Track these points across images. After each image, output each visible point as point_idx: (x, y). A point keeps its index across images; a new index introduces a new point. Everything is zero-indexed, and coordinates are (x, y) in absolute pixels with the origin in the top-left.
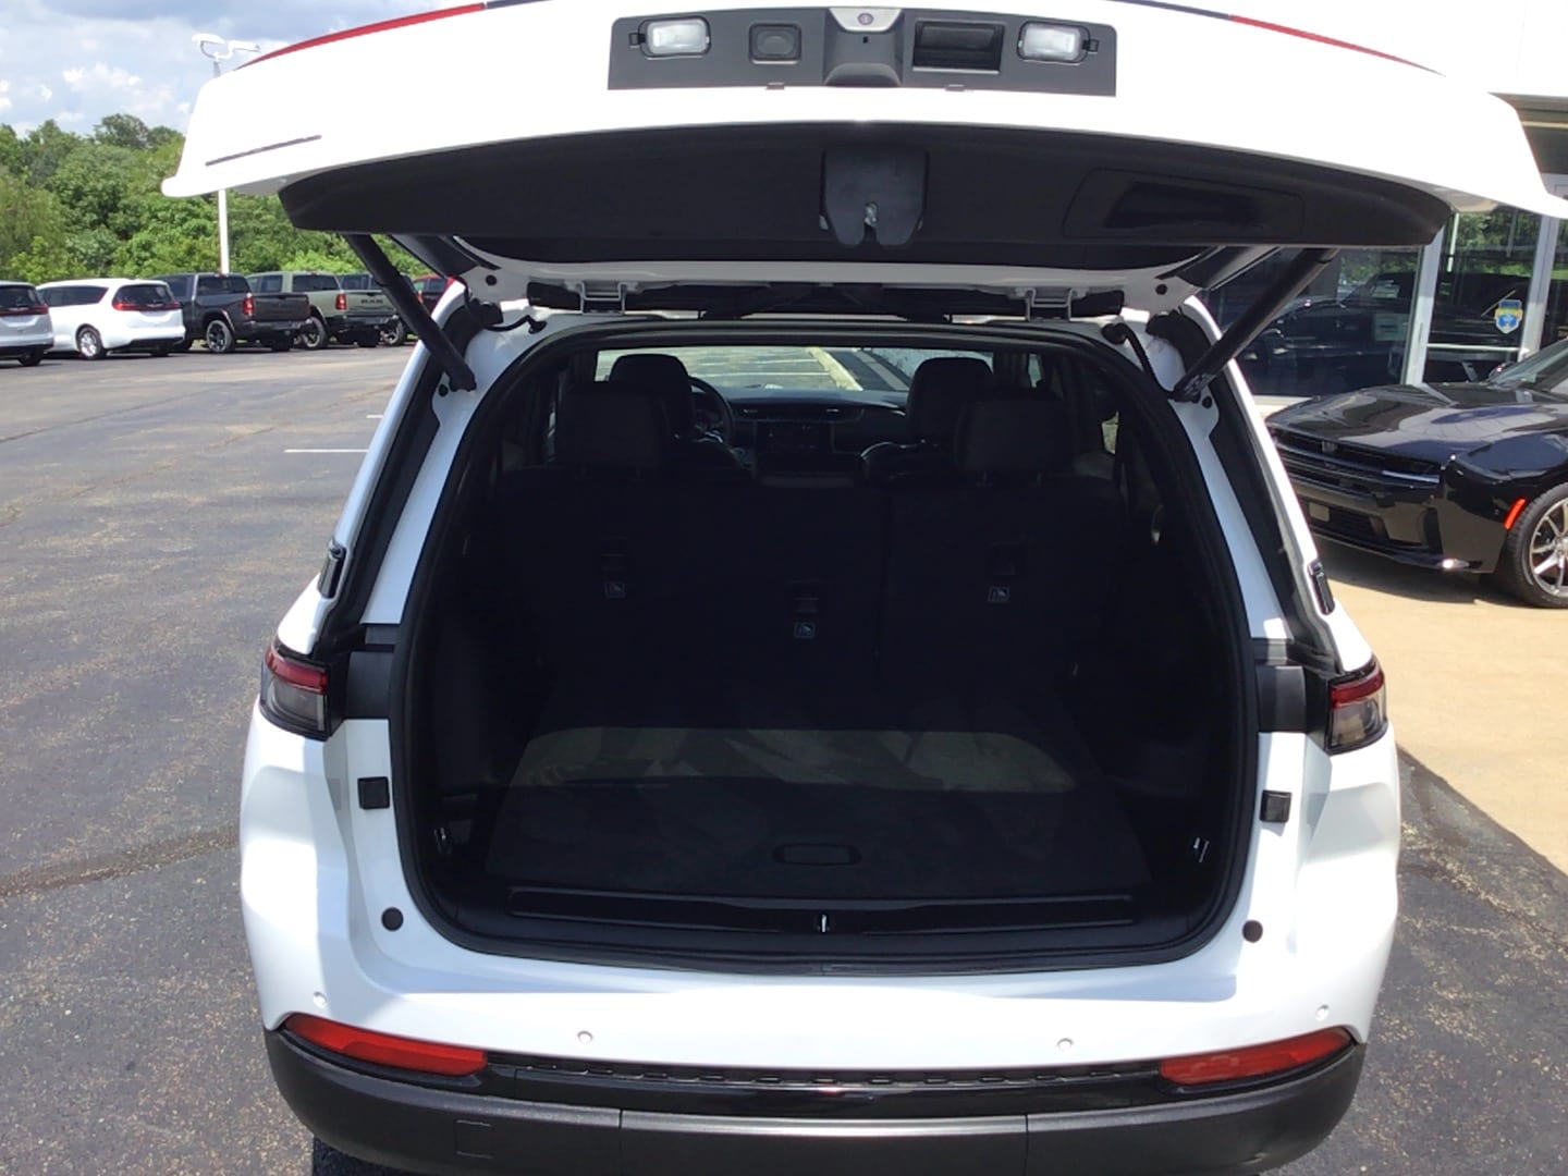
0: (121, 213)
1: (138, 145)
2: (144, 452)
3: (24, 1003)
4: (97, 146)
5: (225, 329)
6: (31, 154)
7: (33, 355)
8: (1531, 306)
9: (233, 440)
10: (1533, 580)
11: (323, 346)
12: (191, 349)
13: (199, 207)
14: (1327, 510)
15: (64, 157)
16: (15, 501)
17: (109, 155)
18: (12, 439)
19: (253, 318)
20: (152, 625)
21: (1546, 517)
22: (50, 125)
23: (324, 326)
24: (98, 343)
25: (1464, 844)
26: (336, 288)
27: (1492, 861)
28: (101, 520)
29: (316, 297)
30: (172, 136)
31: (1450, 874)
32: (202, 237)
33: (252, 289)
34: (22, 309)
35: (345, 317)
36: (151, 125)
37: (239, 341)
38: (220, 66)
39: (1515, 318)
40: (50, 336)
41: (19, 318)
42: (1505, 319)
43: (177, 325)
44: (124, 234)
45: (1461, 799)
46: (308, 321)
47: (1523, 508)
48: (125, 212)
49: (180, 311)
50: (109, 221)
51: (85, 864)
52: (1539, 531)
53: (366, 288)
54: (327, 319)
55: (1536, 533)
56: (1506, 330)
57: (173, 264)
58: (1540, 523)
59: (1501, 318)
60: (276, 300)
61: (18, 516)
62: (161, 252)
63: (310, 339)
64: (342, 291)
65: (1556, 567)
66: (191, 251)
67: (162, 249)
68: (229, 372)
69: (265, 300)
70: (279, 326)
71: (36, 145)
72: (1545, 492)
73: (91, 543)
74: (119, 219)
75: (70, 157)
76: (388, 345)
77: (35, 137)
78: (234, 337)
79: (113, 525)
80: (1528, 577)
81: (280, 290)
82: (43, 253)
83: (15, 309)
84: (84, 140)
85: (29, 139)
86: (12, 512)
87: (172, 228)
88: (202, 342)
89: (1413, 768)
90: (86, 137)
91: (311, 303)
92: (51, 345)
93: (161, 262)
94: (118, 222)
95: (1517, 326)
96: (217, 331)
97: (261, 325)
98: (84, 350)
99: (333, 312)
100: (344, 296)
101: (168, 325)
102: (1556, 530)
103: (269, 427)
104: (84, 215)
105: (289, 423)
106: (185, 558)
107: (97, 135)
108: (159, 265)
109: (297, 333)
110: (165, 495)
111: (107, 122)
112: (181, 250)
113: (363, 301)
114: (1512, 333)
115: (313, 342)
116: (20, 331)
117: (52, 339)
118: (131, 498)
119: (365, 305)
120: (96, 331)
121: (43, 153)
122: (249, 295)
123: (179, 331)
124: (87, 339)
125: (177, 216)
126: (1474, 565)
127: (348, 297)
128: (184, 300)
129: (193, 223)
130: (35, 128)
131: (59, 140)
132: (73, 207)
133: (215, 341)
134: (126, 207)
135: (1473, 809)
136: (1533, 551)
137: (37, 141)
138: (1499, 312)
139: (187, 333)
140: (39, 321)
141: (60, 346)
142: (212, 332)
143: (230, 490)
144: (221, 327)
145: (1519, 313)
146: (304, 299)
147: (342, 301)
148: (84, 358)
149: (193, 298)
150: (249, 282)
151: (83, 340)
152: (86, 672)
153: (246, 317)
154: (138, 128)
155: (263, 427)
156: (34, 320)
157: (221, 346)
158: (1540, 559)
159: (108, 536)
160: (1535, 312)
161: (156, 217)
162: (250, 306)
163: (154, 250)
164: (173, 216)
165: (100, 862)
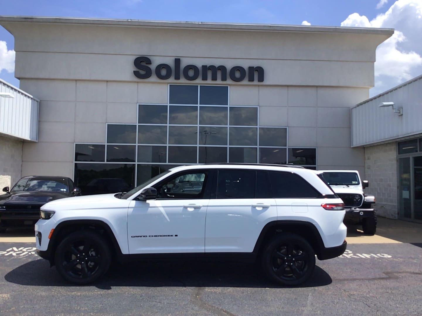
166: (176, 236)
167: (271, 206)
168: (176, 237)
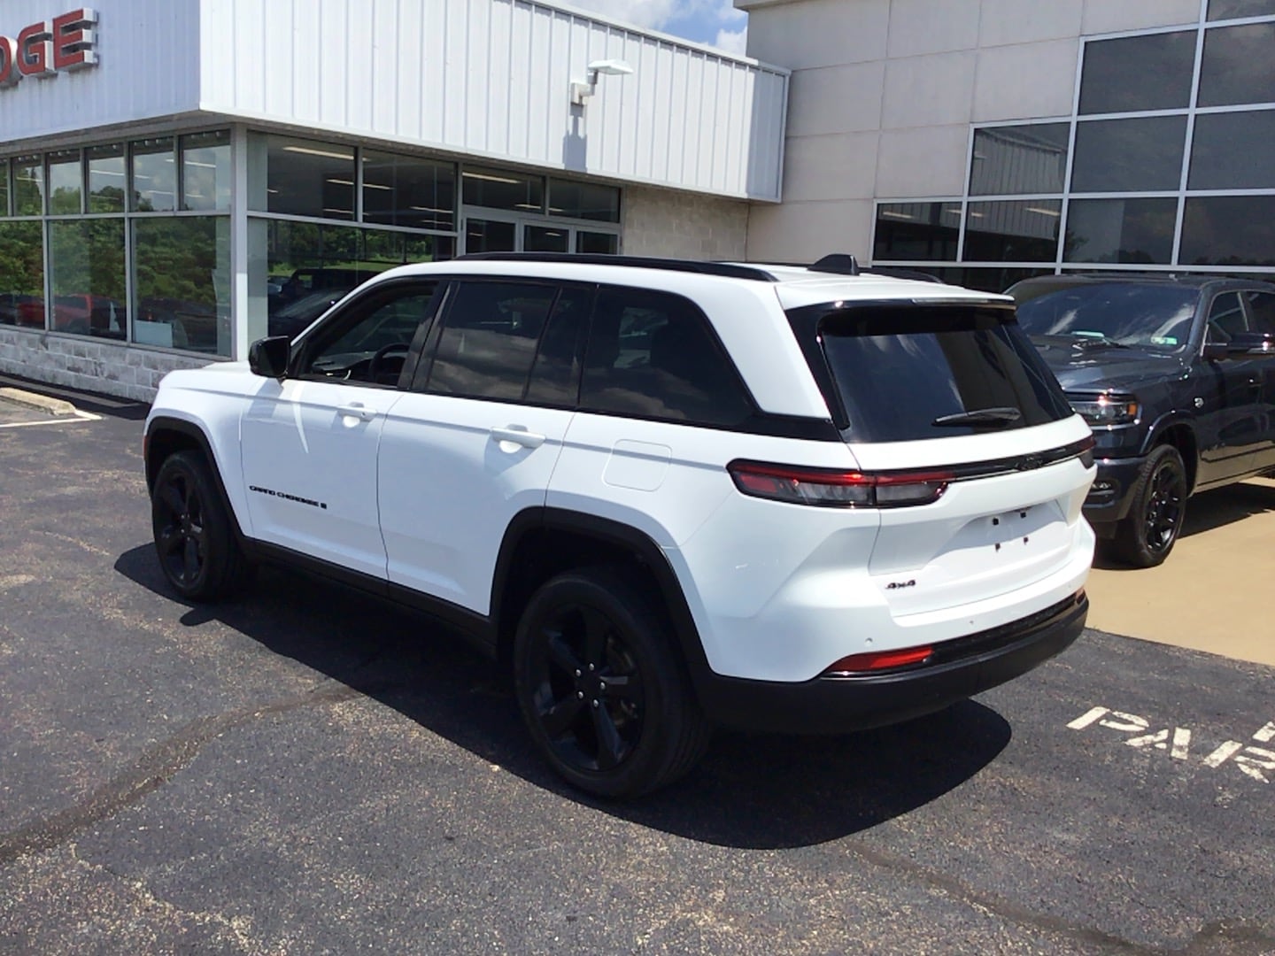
166: (324, 506)
167: (547, 441)
168: (323, 509)
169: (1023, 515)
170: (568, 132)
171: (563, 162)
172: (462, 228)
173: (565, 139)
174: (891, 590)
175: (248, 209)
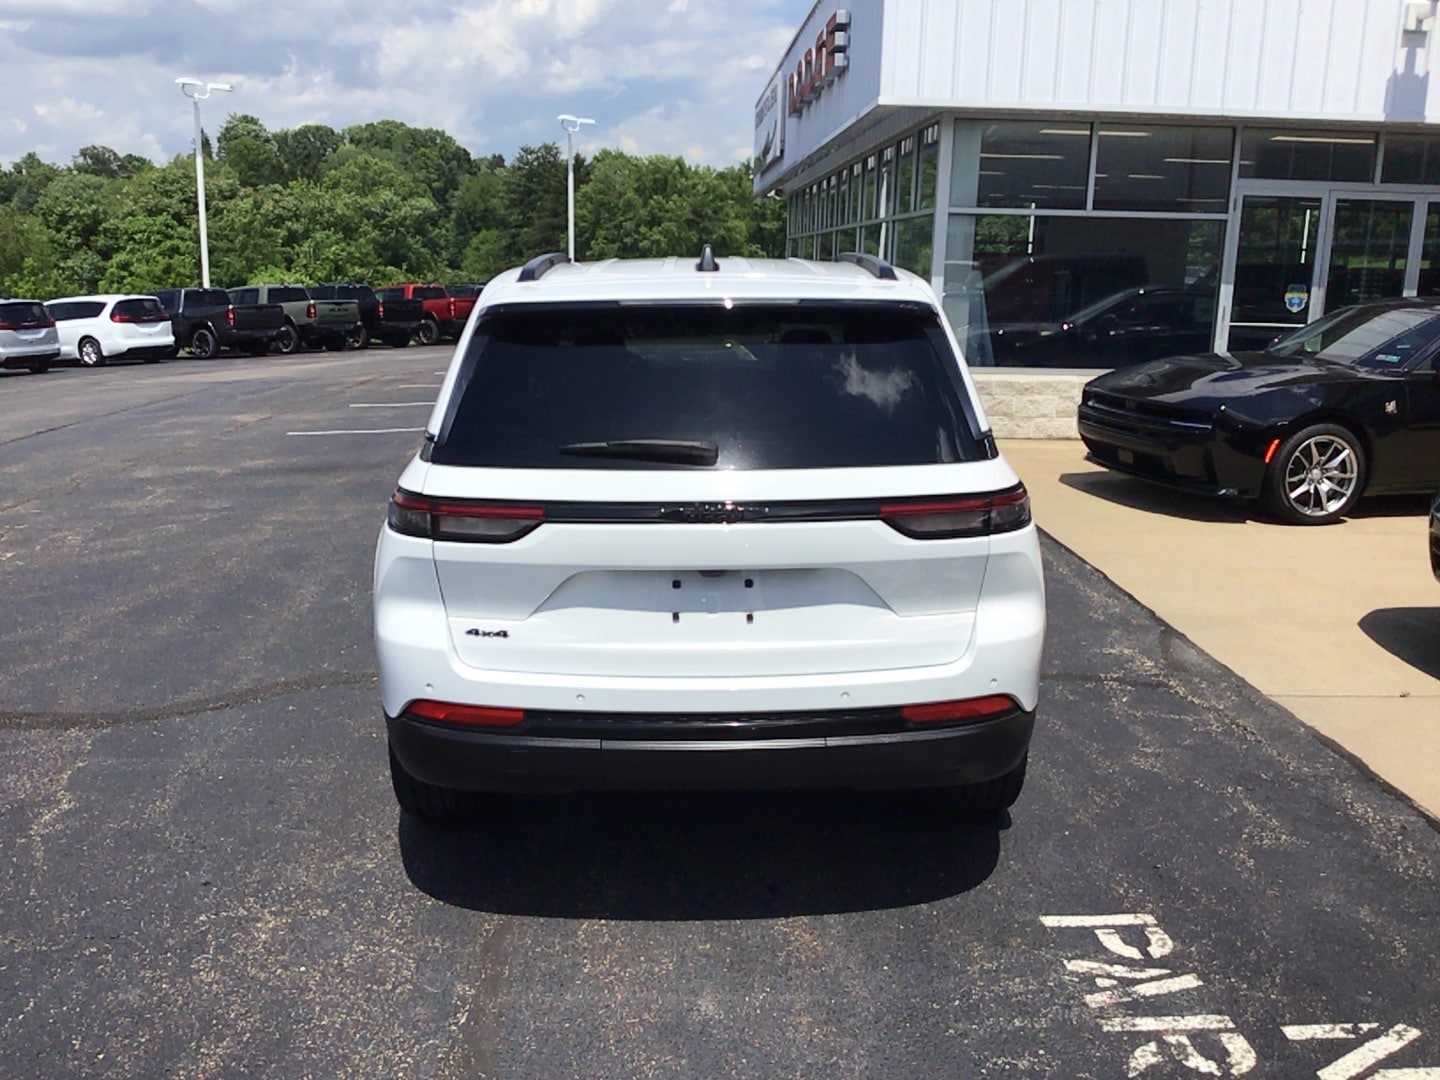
0: (103, 236)
1: (112, 174)
2: (169, 437)
3: (189, 773)
4: (75, 176)
5: (210, 337)
6: (15, 184)
7: (44, 364)
8: (1314, 290)
9: (241, 426)
10: (1290, 503)
11: (297, 351)
12: (179, 356)
13: (172, 229)
14: (1130, 454)
15: (45, 186)
16: (74, 476)
17: (88, 183)
18: (52, 430)
19: (234, 327)
20: (214, 558)
21: (1297, 454)
22: (31, 156)
23: (296, 332)
24: (99, 352)
25: (1186, 670)
26: (306, 299)
27: (1203, 679)
28: (150, 488)
29: (288, 307)
30: (143, 164)
31: (1171, 687)
32: (177, 257)
33: (232, 301)
34: (32, 324)
35: (315, 325)
36: (122, 154)
37: (222, 348)
38: (199, 105)
39: (1301, 300)
40: (57, 346)
41: (30, 331)
42: (1293, 301)
43: (168, 335)
44: (106, 254)
45: (1194, 646)
46: (283, 329)
47: (1278, 447)
48: (105, 236)
49: (170, 322)
50: (90, 243)
51: (207, 701)
52: (1293, 464)
53: (332, 299)
54: (301, 326)
55: (1290, 466)
56: (1295, 310)
57: (150, 281)
58: (1293, 458)
59: (1290, 300)
60: (253, 311)
61: (81, 486)
62: (139, 270)
63: (284, 344)
64: (312, 302)
65: (1308, 492)
66: (167, 270)
67: (140, 268)
68: (221, 374)
69: (244, 311)
70: (257, 334)
71: (19, 175)
72: (1295, 433)
73: (147, 504)
74: (101, 241)
75: (51, 185)
76: (354, 349)
77: (18, 168)
78: (218, 343)
79: (160, 491)
80: (1286, 501)
81: (257, 301)
82: (33, 273)
83: (27, 324)
84: (63, 170)
85: (12, 170)
86: (75, 484)
87: (148, 249)
88: (188, 350)
89: (1163, 628)
90: (65, 168)
91: (285, 312)
92: (58, 354)
93: (138, 279)
94: (99, 244)
95: (1303, 306)
96: (203, 339)
97: (242, 333)
98: (86, 359)
99: (305, 320)
100: (314, 306)
101: (159, 334)
102: (1307, 464)
103: (268, 415)
104: (69, 238)
105: (286, 413)
106: (226, 513)
107: (75, 165)
108: (138, 282)
109: (273, 339)
110: (195, 469)
111: (84, 153)
112: (158, 270)
113: (332, 310)
114: (1298, 312)
115: (287, 348)
116: (31, 343)
117: (59, 349)
118: (169, 471)
119: (332, 313)
120: (97, 341)
121: (26, 182)
122: (231, 307)
123: (170, 339)
124: (88, 349)
125: (152, 238)
126: (1242, 492)
127: (318, 307)
128: (173, 312)
129: (168, 243)
130: (18, 160)
131: (41, 170)
132: (59, 231)
133: (200, 348)
134: (106, 230)
135: (1201, 652)
136: (1289, 480)
137: (20, 172)
138: (1288, 296)
139: (176, 342)
140: (47, 333)
141: (64, 355)
142: (198, 339)
143: (248, 464)
144: (206, 335)
145: (1304, 296)
146: (279, 309)
147: (312, 311)
148: (87, 365)
149: (181, 311)
150: (230, 296)
151: (85, 349)
152: (172, 589)
153: (228, 327)
154: (112, 158)
155: (264, 416)
156: (43, 332)
157: (206, 352)
158: (1295, 486)
159: (157, 499)
160: (1318, 295)
161: (134, 239)
162: (231, 316)
163: (132, 268)
164: (149, 238)
165: (218, 699)
169: (749, 584)
170: (1395, 71)
171: (1385, 111)
172: (1235, 209)
173: (1389, 81)
174: (473, 637)
175: (950, 205)
